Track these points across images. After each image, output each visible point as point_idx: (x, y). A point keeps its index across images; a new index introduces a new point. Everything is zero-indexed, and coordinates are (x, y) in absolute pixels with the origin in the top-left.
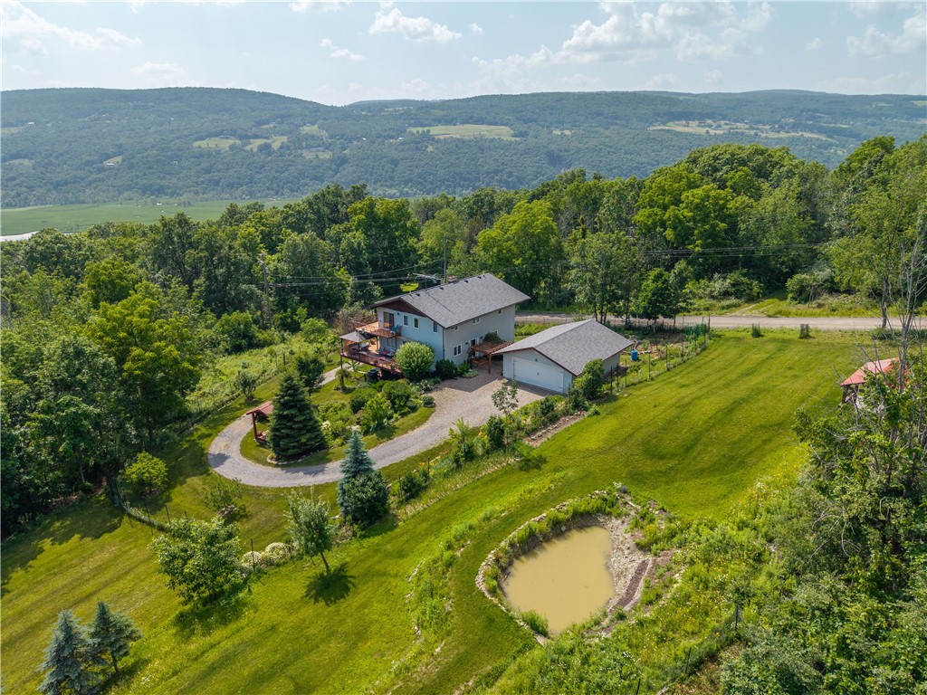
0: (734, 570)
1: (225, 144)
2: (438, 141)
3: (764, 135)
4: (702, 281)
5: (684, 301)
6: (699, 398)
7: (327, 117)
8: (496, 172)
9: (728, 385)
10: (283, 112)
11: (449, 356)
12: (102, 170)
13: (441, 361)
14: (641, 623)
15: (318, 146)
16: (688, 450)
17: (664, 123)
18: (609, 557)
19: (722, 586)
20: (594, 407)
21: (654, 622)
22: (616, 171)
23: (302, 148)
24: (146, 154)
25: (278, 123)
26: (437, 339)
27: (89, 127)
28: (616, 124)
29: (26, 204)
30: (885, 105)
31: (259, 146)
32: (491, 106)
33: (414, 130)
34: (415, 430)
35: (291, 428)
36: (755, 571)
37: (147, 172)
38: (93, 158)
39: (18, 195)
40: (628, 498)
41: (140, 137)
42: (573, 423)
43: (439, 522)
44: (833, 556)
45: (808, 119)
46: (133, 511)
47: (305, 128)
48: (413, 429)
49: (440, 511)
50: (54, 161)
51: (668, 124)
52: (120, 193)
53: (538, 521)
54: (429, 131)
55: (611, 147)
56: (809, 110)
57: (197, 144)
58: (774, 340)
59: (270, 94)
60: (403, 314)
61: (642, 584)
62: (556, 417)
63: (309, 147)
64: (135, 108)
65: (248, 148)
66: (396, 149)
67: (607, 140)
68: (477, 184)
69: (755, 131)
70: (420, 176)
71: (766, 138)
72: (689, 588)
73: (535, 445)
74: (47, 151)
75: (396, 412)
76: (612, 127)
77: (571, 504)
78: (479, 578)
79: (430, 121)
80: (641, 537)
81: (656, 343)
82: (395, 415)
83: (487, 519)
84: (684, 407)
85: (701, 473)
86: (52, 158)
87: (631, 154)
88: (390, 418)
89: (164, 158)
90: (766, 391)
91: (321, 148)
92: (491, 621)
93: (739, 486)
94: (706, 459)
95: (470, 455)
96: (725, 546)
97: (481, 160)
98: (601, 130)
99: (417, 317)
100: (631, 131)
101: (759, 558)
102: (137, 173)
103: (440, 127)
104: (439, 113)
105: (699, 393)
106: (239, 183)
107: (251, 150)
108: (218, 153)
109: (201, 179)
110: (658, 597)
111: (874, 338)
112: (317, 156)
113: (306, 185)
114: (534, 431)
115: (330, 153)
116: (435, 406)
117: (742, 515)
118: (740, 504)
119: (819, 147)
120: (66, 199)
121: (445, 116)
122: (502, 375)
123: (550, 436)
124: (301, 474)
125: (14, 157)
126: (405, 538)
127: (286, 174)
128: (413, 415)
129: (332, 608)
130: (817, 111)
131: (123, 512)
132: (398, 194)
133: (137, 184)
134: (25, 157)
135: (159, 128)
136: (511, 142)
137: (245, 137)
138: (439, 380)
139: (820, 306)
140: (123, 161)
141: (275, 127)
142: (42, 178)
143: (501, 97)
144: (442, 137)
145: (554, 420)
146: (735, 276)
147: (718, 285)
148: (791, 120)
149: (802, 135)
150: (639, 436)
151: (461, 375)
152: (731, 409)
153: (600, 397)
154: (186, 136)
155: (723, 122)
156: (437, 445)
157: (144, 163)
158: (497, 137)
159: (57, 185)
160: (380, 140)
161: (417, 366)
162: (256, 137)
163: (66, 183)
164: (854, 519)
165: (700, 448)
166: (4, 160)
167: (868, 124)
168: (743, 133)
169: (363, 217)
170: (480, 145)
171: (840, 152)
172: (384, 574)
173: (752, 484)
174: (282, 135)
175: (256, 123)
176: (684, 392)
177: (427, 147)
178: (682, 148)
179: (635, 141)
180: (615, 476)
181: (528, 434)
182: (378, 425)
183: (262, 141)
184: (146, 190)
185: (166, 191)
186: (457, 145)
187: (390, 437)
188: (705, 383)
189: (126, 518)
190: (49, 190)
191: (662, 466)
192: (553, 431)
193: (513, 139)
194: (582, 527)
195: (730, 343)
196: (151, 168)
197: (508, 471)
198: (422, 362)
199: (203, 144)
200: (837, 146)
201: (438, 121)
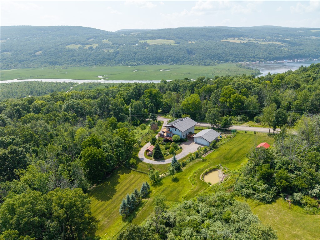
0: (237, 176)
1: (77, 47)
2: (150, 46)
3: (260, 43)
4: (236, 117)
6: (233, 148)
7: (111, 37)
8: (170, 57)
9: (239, 145)
10: (96, 35)
11: (183, 137)
12: (35, 56)
13: (181, 138)
14: (224, 183)
15: (109, 47)
16: (231, 158)
17: (226, 39)
18: (219, 175)
19: (235, 178)
20: (214, 150)
21: (226, 183)
22: (210, 56)
23: (103, 48)
24: (50, 50)
25: (94, 39)
26: (180, 134)
27: (29, 40)
28: (210, 39)
29: (11, 68)
30: (301, 31)
31: (88, 48)
32: (167, 32)
33: (141, 41)
35: (158, 153)
36: (240, 176)
37: (51, 57)
38: (32, 52)
39: (8, 65)
40: (221, 166)
41: (47, 44)
42: (211, 153)
43: (190, 170)
44: (249, 174)
45: (275, 37)
46: (132, 169)
47: (104, 40)
49: (190, 168)
50: (18, 53)
51: (228, 39)
52: (42, 64)
53: (207, 170)
54: (146, 42)
55: (208, 48)
56: (275, 34)
57: (67, 47)
58: (249, 134)
59: (90, 28)
60: (172, 128)
61: (224, 179)
63: (106, 48)
64: (44, 33)
65: (85, 48)
66: (135, 48)
67: (207, 45)
68: (163, 61)
69: (257, 41)
70: (144, 58)
71: (261, 44)
72: (231, 179)
73: (204, 157)
74: (16, 49)
76: (209, 40)
77: (212, 167)
78: (200, 178)
79: (146, 38)
80: (224, 172)
81: (225, 134)
82: (175, 151)
83: (199, 170)
84: (230, 150)
85: (233, 162)
86: (17, 52)
87: (215, 50)
89: (56, 52)
90: (245, 147)
91: (110, 48)
92: (203, 183)
93: (239, 164)
94: (234, 160)
95: (193, 159)
96: (236, 173)
97: (165, 52)
98: (204, 41)
99: (176, 129)
100: (215, 42)
101: (241, 175)
102: (48, 57)
103: (150, 40)
104: (149, 35)
105: (233, 147)
106: (82, 61)
107: (86, 49)
108: (75, 50)
109: (69, 59)
110: (226, 180)
111: (267, 135)
112: (109, 51)
113: (105, 61)
115: (113, 50)
116: (182, 148)
117: (239, 169)
118: (239, 167)
119: (278, 47)
120: (24, 66)
121: (151, 36)
122: (194, 141)
123: (207, 155)
124: (161, 162)
125: (4, 51)
126: (185, 173)
127: (98, 57)
128: (178, 150)
129: (177, 183)
130: (278, 34)
131: (130, 169)
132: (137, 64)
133: (47, 61)
134: (8, 51)
135: (54, 41)
136: (175, 46)
137: (84, 44)
138: (181, 143)
139: (261, 124)
140: (42, 53)
141: (93, 40)
142: (15, 59)
144: (151, 44)
145: (207, 152)
146: (243, 116)
147: (239, 118)
148: (269, 37)
149: (273, 43)
150: (223, 155)
151: (185, 141)
152: (239, 150)
153: (215, 147)
154: (63, 44)
155: (246, 38)
157: (50, 54)
158: (169, 44)
159: (20, 62)
160: (130, 45)
162: (87, 44)
163: (23, 61)
164: (251, 168)
165: (233, 158)
166: (1, 53)
167: (295, 39)
168: (253, 42)
169: (149, 94)
170: (164, 47)
171: (285, 49)
172: (184, 178)
173: (241, 164)
174: (96, 43)
175: (87, 39)
176: (231, 147)
177: (146, 48)
178: (232, 48)
179: (216, 45)
180: (219, 163)
181: (203, 155)
182: (172, 152)
183: (89, 46)
184: (51, 63)
185: (58, 63)
186: (156, 47)
188: (235, 145)
189: (131, 170)
190: (18, 63)
191: (227, 161)
192: (207, 154)
193: (175, 45)
194: (214, 171)
195: (240, 135)
196: (52, 55)
197: (200, 162)
198: (178, 139)
199: (69, 46)
200: (284, 47)
201: (149, 38)
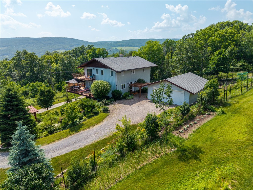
5: (232, 65)
11: (119, 88)
13: (115, 91)
20: (221, 109)
26: (113, 80)
27: (25, 47)
32: (134, 42)
33: (113, 48)
34: (95, 126)
41: (39, 50)
42: (207, 120)
48: (93, 125)
54: (117, 48)
59: (74, 39)
60: (96, 69)
62: (193, 116)
64: (38, 42)
73: (184, 137)
74: (13, 53)
75: (85, 116)
79: (117, 46)
82: (84, 117)
88: (81, 119)
99: (103, 69)
104: (120, 44)
114: (180, 126)
116: (110, 112)
121: (121, 44)
122: (147, 98)
123: (194, 129)
125: (4, 55)
134: (7, 55)
135: (44, 47)
138: (113, 100)
143: (137, 40)
145: (192, 118)
151: (125, 98)
154: (51, 49)
156: (108, 136)
158: (135, 50)
161: (101, 92)
166: (1, 56)
169: (91, 53)
181: (176, 128)
182: (73, 123)
187: (77, 131)
192: (195, 126)
197: (167, 161)
198: (104, 89)
201: (120, 46)
